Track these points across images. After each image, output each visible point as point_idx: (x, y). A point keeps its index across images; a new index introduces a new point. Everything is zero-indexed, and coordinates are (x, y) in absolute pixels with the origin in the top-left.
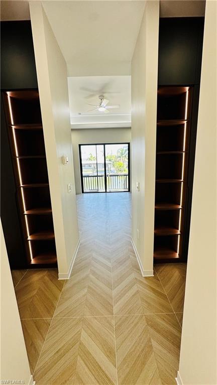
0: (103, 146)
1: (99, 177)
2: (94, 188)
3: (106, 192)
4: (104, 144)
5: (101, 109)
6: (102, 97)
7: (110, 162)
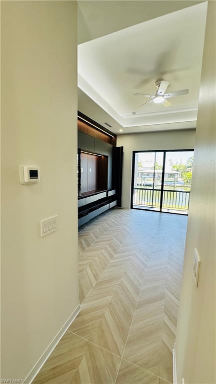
0: (163, 153)
1: (155, 191)
2: (145, 204)
3: (161, 211)
4: (165, 151)
5: (158, 100)
6: (159, 81)
7: (178, 172)
